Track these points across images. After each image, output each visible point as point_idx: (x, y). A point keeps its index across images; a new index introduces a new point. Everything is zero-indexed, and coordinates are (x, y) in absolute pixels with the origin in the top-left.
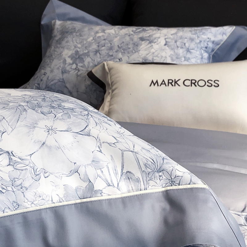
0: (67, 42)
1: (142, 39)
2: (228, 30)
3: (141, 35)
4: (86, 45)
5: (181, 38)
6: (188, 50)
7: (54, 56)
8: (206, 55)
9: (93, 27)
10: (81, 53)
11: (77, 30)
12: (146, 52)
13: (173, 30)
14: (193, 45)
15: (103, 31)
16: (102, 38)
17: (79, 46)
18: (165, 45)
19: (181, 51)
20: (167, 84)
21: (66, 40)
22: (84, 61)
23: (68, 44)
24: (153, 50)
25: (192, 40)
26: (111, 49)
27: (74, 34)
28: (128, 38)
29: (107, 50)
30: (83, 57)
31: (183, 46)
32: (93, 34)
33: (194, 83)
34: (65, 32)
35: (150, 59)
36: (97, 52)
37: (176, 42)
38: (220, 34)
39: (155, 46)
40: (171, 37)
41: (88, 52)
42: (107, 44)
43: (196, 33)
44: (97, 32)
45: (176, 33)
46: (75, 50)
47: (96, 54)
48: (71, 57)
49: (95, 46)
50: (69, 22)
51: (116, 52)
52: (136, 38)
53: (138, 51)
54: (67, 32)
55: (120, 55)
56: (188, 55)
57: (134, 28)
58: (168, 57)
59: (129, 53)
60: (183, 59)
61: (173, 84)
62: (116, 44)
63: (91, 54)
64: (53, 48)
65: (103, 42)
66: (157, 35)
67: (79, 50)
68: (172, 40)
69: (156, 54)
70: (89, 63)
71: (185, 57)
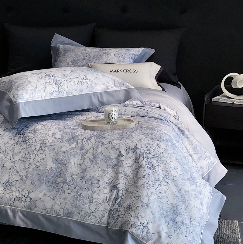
0: (68, 55)
1: (104, 53)
2: (141, 49)
3: (103, 52)
4: (78, 56)
5: (121, 53)
6: (124, 58)
7: (62, 62)
8: (132, 61)
9: (80, 48)
10: (76, 60)
11: (72, 49)
12: (106, 59)
13: (117, 49)
14: (126, 56)
15: (85, 50)
16: (85, 53)
17: (75, 56)
18: (114, 56)
19: (121, 59)
20: (117, 71)
21: (67, 54)
22: (77, 63)
23: (69, 56)
24: (109, 58)
25: (126, 54)
26: (90, 58)
27: (71, 51)
28: (97, 53)
29: (88, 58)
30: (77, 61)
31: (122, 56)
32: (80, 51)
33: (128, 71)
34: (66, 51)
35: (108, 62)
36: (83, 59)
37: (119, 55)
38: (137, 51)
39: (110, 56)
40: (117, 52)
41: (79, 59)
42: (88, 55)
43: (127, 51)
44: (82, 50)
45: (118, 51)
46: (73, 58)
47: (83, 60)
48: (71, 61)
49: (82, 57)
50: (66, 46)
51: (92, 59)
52: (101, 53)
53: (103, 59)
54: (67, 50)
55: (94, 61)
56: (124, 61)
57: (99, 49)
58: (116, 61)
59: (98, 59)
60: (122, 62)
61: (119, 71)
62: (92, 56)
63: (81, 60)
64: (61, 58)
65: (86, 54)
66: (110, 52)
67: (74, 58)
68: (117, 53)
69: (110, 60)
70: (80, 64)
71: (123, 61)
